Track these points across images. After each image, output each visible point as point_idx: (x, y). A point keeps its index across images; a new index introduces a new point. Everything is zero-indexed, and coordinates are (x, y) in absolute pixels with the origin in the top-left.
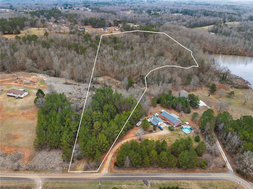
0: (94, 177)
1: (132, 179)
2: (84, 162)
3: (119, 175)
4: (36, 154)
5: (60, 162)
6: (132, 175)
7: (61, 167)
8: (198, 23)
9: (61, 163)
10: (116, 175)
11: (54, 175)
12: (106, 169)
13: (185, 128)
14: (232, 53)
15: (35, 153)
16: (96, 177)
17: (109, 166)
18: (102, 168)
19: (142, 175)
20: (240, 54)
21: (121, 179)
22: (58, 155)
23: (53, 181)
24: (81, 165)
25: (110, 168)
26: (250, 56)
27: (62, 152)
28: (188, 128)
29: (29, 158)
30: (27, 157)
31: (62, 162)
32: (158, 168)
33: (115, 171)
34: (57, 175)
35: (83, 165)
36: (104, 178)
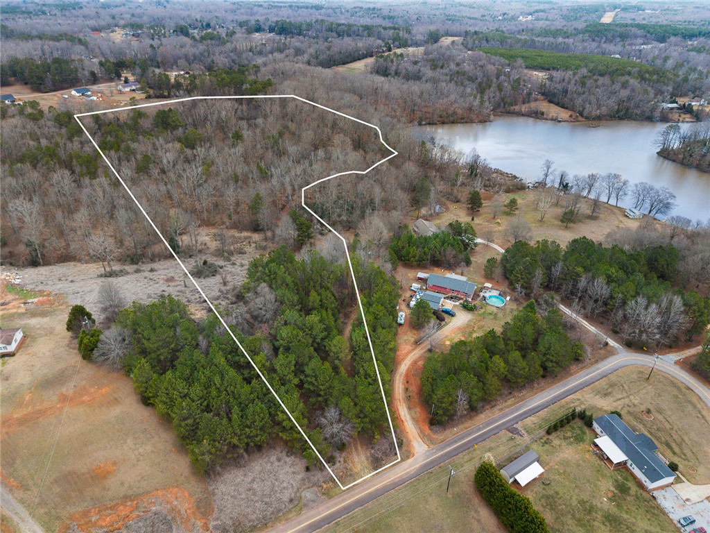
0: (411, 471)
1: (485, 437)
2: (356, 449)
3: (456, 442)
4: (210, 489)
5: (300, 477)
6: (479, 430)
7: (312, 487)
8: (337, 57)
9: (303, 480)
10: (449, 445)
11: (313, 512)
12: (418, 442)
13: (490, 297)
14: (446, 120)
15: (207, 489)
16: (413, 470)
17: (419, 431)
18: (409, 444)
19: (496, 421)
20: (462, 119)
21: (466, 448)
22: (277, 464)
23: (323, 528)
24: (356, 460)
25: (423, 435)
26: (480, 122)
27: (281, 452)
28: (495, 297)
29: (198, 508)
30: (189, 509)
31: (302, 475)
32: (510, 393)
33: (439, 437)
34: (321, 509)
35: (363, 458)
36: (432, 462)
